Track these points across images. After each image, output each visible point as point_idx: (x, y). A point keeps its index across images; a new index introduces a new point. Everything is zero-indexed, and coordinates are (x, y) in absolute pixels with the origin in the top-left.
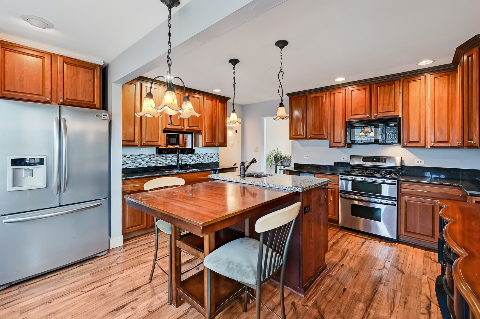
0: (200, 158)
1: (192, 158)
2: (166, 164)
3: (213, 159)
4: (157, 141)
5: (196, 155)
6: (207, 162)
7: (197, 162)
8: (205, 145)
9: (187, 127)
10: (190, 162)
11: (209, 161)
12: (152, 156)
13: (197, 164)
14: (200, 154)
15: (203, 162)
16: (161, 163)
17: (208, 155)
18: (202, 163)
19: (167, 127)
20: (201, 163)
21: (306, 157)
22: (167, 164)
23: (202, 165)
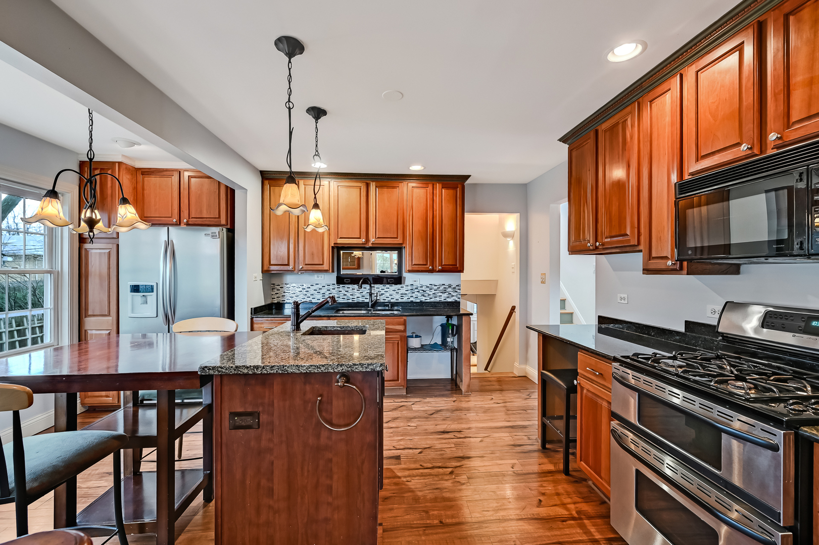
0: (416, 293)
1: (401, 292)
2: (354, 300)
3: (446, 295)
4: (322, 265)
5: (410, 288)
6: (432, 300)
7: (412, 299)
8: (411, 269)
9: (372, 240)
10: (396, 298)
11: (438, 299)
12: (331, 287)
13: (412, 302)
14: (417, 286)
15: (423, 299)
16: (345, 297)
17: (436, 288)
18: (421, 302)
19: (338, 242)
20: (419, 301)
21: (623, 301)
22: (356, 301)
23: (419, 306)
